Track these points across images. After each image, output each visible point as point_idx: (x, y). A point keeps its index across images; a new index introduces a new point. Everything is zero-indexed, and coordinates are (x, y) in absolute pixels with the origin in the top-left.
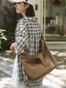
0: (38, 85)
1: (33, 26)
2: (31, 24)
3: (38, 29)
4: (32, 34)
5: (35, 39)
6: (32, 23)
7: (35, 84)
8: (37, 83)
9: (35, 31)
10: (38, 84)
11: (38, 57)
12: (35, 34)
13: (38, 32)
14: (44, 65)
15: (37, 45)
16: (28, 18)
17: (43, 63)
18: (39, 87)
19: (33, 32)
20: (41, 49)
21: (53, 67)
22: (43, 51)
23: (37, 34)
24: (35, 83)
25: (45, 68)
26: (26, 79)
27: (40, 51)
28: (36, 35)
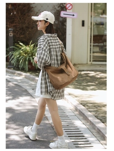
1: (53, 41)
2: (51, 40)
3: (58, 43)
4: (53, 48)
5: (56, 52)
6: (52, 38)
9: (55, 45)
11: (62, 68)
12: (55, 48)
13: (58, 46)
14: (68, 74)
15: (59, 58)
16: (48, 35)
17: (66, 72)
19: (54, 47)
25: (69, 77)
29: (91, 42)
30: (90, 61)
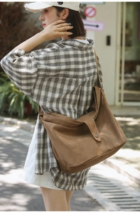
0: (81, 182)
7: (74, 179)
8: (78, 178)
10: (79, 180)
11: (85, 122)
14: (97, 139)
17: (94, 134)
18: (81, 186)
20: (93, 106)
21: (116, 146)
22: (97, 111)
23: (90, 75)
24: (73, 177)
25: (99, 146)
26: (53, 163)
27: (90, 110)
28: (88, 78)
29: (121, 72)
30: (120, 101)
